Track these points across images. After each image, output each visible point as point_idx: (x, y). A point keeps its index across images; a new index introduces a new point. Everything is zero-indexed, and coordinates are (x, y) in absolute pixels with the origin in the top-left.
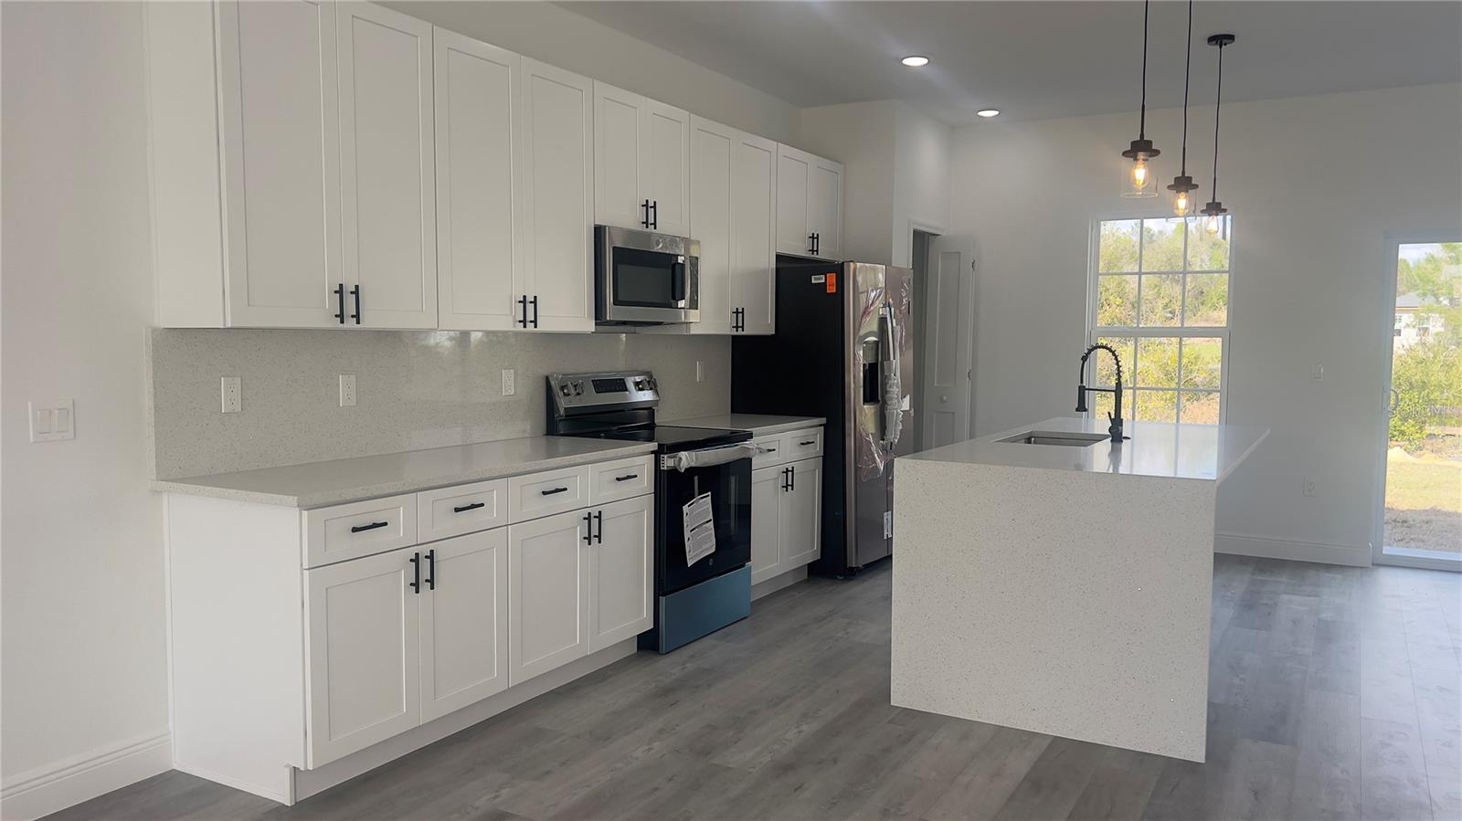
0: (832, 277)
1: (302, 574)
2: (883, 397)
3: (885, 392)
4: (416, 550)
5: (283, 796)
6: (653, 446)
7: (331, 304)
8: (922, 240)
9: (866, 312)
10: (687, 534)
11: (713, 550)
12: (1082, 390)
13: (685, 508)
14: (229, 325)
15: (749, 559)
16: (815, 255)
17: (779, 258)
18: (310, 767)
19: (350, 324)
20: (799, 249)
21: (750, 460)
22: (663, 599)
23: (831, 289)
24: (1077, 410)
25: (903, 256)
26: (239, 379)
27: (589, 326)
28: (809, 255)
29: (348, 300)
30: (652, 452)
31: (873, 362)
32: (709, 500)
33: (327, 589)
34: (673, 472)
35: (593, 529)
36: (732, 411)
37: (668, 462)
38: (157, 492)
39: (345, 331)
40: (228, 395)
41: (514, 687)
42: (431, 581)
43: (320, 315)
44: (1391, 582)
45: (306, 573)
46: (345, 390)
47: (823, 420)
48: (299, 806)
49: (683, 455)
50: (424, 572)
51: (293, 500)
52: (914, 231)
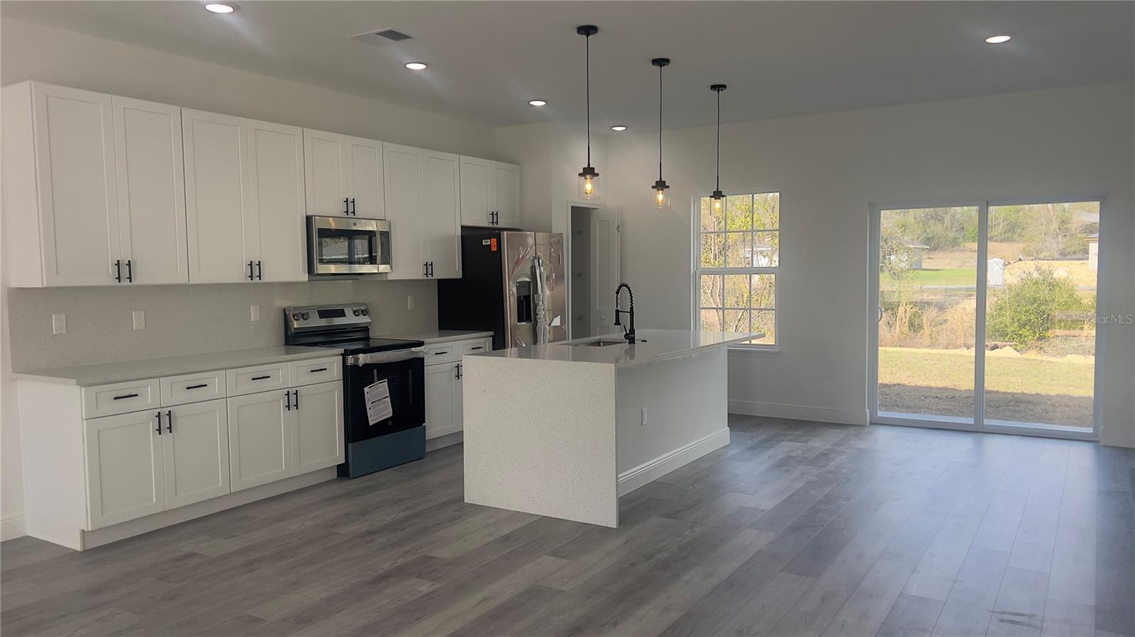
0: (494, 241)
1: (82, 422)
2: (534, 317)
3: (536, 314)
4: (159, 410)
5: (77, 546)
6: (341, 351)
7: (112, 271)
9: (517, 263)
10: (368, 405)
11: (391, 415)
12: (617, 312)
13: (366, 389)
14: (45, 286)
15: (424, 421)
16: (495, 225)
17: (463, 228)
18: (90, 529)
19: (125, 282)
20: (483, 221)
21: (423, 359)
22: (350, 445)
23: (494, 249)
24: (615, 324)
26: (64, 315)
27: (305, 277)
28: (491, 225)
29: (124, 270)
30: (342, 354)
31: (524, 294)
32: (386, 383)
33: (98, 431)
34: (357, 364)
35: (293, 400)
36: (440, 329)
37: (350, 360)
38: (14, 380)
39: (121, 287)
40: (57, 324)
41: (234, 493)
42: (170, 428)
43: (105, 277)
44: (882, 435)
45: (85, 422)
46: (137, 320)
47: (492, 333)
48: (86, 552)
49: (361, 356)
50: (165, 422)
51: (74, 381)
52: (572, 207)
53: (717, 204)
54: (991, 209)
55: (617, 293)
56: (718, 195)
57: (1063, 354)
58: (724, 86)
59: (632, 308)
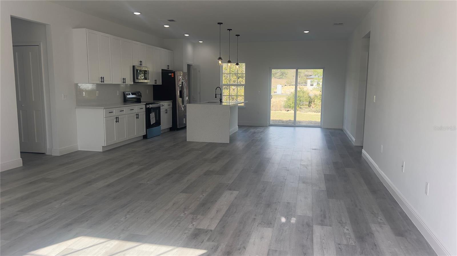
0: (173, 74)
2: (183, 97)
3: (183, 96)
4: (116, 116)
5: (101, 150)
6: (145, 104)
8: (189, 66)
9: (179, 81)
10: (151, 119)
11: (155, 122)
12: (216, 94)
13: (150, 114)
15: (160, 125)
17: (162, 70)
18: (105, 146)
19: (103, 83)
20: (165, 68)
21: (160, 107)
22: (147, 129)
23: (173, 76)
24: (215, 98)
25: (185, 70)
27: (132, 83)
28: (168, 69)
31: (181, 90)
32: (154, 113)
33: (107, 121)
34: (148, 108)
35: (137, 116)
37: (148, 106)
38: (76, 108)
41: (128, 140)
42: (118, 121)
43: (100, 81)
44: (271, 129)
45: (105, 118)
46: (97, 93)
47: (172, 101)
48: (104, 152)
49: (150, 105)
52: (187, 64)
53: (237, 67)
54: (298, 70)
55: (216, 89)
56: (237, 64)
57: (307, 112)
58: (239, 35)
59: (221, 93)
